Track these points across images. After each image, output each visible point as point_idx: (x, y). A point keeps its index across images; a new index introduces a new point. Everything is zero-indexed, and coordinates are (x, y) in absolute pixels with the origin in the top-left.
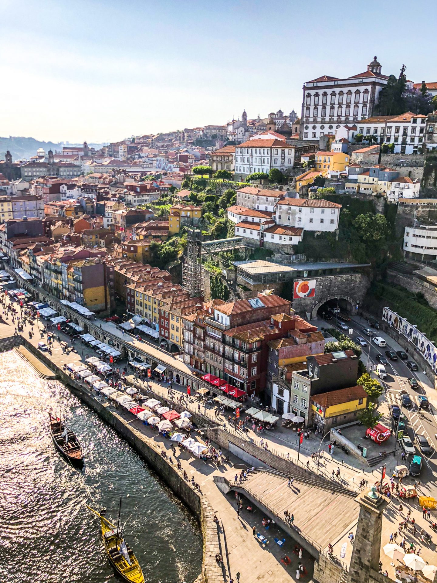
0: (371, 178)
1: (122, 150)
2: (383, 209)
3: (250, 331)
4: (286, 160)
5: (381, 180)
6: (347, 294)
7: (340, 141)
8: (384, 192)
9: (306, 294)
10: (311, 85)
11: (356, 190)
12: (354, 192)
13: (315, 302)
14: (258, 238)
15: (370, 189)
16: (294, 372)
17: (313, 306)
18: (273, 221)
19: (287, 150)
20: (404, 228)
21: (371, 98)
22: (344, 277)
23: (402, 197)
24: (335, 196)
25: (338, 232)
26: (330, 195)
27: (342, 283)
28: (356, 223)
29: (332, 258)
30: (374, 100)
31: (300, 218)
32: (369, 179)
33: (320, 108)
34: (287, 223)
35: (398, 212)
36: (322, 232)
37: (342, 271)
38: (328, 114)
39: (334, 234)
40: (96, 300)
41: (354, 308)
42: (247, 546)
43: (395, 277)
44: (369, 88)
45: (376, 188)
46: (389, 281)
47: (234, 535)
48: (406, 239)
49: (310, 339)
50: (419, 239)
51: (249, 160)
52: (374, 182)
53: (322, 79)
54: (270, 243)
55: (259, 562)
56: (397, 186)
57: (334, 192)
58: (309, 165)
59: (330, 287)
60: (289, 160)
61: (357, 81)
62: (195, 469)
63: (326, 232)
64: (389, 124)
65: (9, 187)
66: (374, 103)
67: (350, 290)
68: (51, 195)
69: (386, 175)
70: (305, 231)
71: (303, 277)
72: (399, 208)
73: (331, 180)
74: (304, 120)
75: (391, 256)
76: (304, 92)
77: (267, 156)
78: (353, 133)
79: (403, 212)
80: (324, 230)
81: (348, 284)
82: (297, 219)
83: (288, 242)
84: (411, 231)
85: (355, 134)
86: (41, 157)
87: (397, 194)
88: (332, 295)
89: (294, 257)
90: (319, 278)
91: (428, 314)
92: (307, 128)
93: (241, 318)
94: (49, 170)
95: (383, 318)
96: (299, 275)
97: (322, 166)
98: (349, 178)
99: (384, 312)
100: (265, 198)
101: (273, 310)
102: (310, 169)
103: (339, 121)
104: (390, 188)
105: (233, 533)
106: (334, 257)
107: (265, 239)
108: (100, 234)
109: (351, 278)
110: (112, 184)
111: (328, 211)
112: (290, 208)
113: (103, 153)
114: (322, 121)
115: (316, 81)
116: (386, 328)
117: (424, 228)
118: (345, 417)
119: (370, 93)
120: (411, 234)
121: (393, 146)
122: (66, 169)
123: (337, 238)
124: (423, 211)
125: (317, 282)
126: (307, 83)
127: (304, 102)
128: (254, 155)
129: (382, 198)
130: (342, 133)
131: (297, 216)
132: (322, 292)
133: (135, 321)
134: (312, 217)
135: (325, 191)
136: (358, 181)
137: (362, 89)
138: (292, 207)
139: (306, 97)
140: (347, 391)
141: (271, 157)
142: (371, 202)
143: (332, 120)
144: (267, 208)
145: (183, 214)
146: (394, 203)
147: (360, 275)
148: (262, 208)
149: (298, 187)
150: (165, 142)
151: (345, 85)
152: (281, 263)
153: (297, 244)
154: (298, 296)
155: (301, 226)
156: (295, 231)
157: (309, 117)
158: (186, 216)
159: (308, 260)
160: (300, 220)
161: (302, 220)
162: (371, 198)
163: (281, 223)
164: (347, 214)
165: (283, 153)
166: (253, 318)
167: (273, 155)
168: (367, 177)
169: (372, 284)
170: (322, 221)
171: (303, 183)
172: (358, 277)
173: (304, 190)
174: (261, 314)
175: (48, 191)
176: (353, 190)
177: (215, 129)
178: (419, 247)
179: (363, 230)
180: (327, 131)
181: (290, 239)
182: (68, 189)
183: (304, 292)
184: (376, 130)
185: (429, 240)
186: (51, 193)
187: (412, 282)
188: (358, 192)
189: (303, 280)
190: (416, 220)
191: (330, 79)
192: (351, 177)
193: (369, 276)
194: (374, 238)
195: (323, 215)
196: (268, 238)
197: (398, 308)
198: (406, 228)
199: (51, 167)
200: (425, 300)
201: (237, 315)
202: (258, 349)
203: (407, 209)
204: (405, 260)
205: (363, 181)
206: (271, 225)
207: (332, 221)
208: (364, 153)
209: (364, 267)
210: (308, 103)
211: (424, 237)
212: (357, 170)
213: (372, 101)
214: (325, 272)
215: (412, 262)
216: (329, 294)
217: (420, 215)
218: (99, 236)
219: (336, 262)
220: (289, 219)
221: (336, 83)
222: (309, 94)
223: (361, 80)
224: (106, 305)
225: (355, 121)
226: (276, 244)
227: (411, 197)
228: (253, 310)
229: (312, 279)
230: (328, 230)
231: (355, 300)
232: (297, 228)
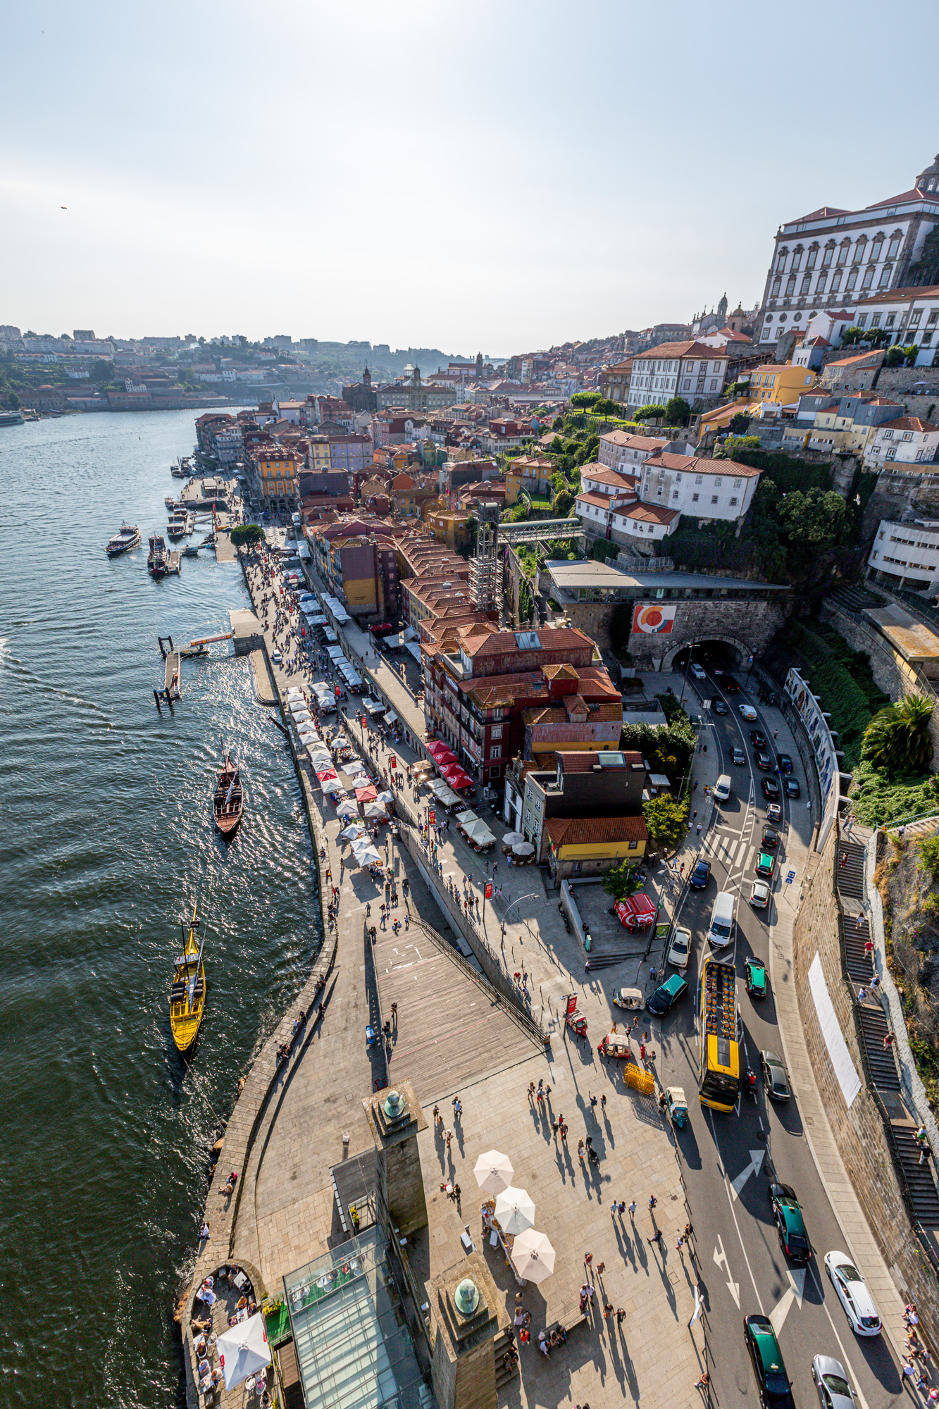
0: (840, 419)
1: (525, 367)
2: (848, 483)
3: (493, 688)
4: (708, 382)
5: (859, 424)
6: (734, 634)
7: (811, 342)
8: (860, 447)
9: (656, 627)
10: (793, 230)
11: (801, 444)
12: (798, 447)
13: (671, 642)
14: (604, 522)
15: (831, 442)
16: (529, 773)
17: (667, 650)
18: (636, 495)
19: (711, 363)
20: (879, 522)
21: (904, 250)
22: (732, 605)
23: (892, 459)
24: (758, 453)
25: (741, 523)
26: (748, 450)
27: (727, 616)
28: (783, 507)
29: (720, 569)
30: (910, 254)
31: (677, 492)
32: (834, 420)
33: (800, 276)
34: (655, 500)
35: (876, 490)
36: (713, 520)
37: (733, 595)
38: (812, 290)
39: (732, 526)
40: (363, 598)
41: (745, 659)
42: (343, 1039)
43: (834, 614)
44: (905, 226)
45: (844, 439)
46: (822, 620)
47: (339, 1014)
48: (878, 544)
49: (595, 715)
50: (901, 546)
51: (649, 380)
52: (845, 428)
53: (816, 217)
54: (620, 533)
55: (344, 1073)
56: (888, 437)
57: (757, 446)
58: (735, 393)
59: (703, 620)
60: (714, 382)
61: (883, 214)
62: (352, 886)
63: (719, 520)
64: (918, 304)
65: (351, 422)
66: (908, 260)
67: (743, 629)
68: (392, 435)
69: (870, 413)
70: (682, 516)
71: (655, 598)
72: (880, 481)
73: (762, 422)
74: (768, 304)
75: (839, 575)
76: (777, 246)
77: (673, 374)
78: (843, 326)
79: (888, 490)
80: (717, 517)
81: (739, 617)
82: (672, 494)
83: (646, 535)
84: (888, 529)
85: (847, 328)
86: (407, 378)
87: (883, 453)
88: (705, 634)
89: (652, 561)
90: (683, 604)
91: (854, 700)
92: (770, 319)
93: (493, 663)
94: (413, 398)
95: (785, 687)
96: (647, 594)
97: (760, 394)
98: (799, 418)
99: (788, 677)
100: (633, 451)
101: (557, 654)
102: (736, 400)
103: (816, 305)
104: (872, 441)
105: (339, 1009)
106: (725, 568)
107: (615, 526)
108: (416, 497)
109: (747, 607)
110: (479, 420)
111: (728, 482)
112: (663, 472)
113: (502, 372)
114: (799, 304)
115: (805, 221)
116: (785, 705)
117: (921, 527)
118: (598, 864)
119: (903, 239)
120: (887, 536)
121: (915, 351)
122: (438, 397)
123: (738, 533)
124: (931, 490)
125: (678, 609)
126: (786, 225)
127: (772, 267)
128: (656, 373)
129: (852, 460)
130: (821, 326)
131: (673, 488)
132: (686, 627)
133: (406, 635)
134: (697, 492)
135: (741, 442)
136: (815, 425)
137: (889, 229)
138: (668, 472)
139: (778, 256)
140: (612, 823)
141: (679, 376)
142: (826, 467)
143: (817, 302)
144: (634, 469)
145: (526, 473)
146: (873, 470)
147: (765, 604)
148: (627, 469)
149: (703, 433)
150: (591, 353)
151: (857, 223)
152: (625, 570)
153: (661, 538)
154: (639, 630)
155: (677, 507)
156: (663, 514)
157: (777, 297)
158: (531, 477)
159: (676, 569)
160: (676, 495)
161: (679, 495)
162: (828, 460)
163: (647, 499)
164: (770, 489)
165: (703, 368)
166: (518, 665)
167: (684, 372)
168: (832, 416)
169: (788, 623)
170: (715, 500)
171: (713, 427)
172: (762, 607)
173: (710, 439)
174: (531, 660)
175: (388, 430)
176: (796, 443)
177: (671, 330)
178: (898, 561)
179: (793, 522)
180: (789, 325)
181: (651, 530)
182: (415, 426)
183: (653, 624)
184: (892, 318)
185: (923, 550)
186: (391, 432)
187: (858, 628)
188: (807, 448)
189: (651, 604)
190: (910, 508)
191: (832, 213)
192: (803, 415)
193: (783, 608)
194: (810, 538)
195: (719, 488)
196: (618, 524)
197: (814, 673)
198: (883, 522)
199: (416, 393)
200: (869, 668)
201: (485, 658)
202: (505, 719)
203: (896, 484)
204: (867, 584)
205: (823, 425)
206: (628, 501)
207: (734, 502)
208: (847, 367)
209: (780, 591)
210: (781, 269)
211: (912, 543)
212: (818, 402)
213: (907, 256)
214: (697, 594)
215: (877, 590)
216: (699, 631)
217: (921, 497)
218: (414, 500)
219: (727, 576)
220: (660, 493)
221: (842, 221)
222: (785, 248)
223: (893, 210)
224: (378, 606)
225: (847, 301)
226: (629, 536)
227: (912, 460)
228: (518, 653)
229: (670, 604)
230: (723, 518)
231: (748, 646)
232: (669, 510)
